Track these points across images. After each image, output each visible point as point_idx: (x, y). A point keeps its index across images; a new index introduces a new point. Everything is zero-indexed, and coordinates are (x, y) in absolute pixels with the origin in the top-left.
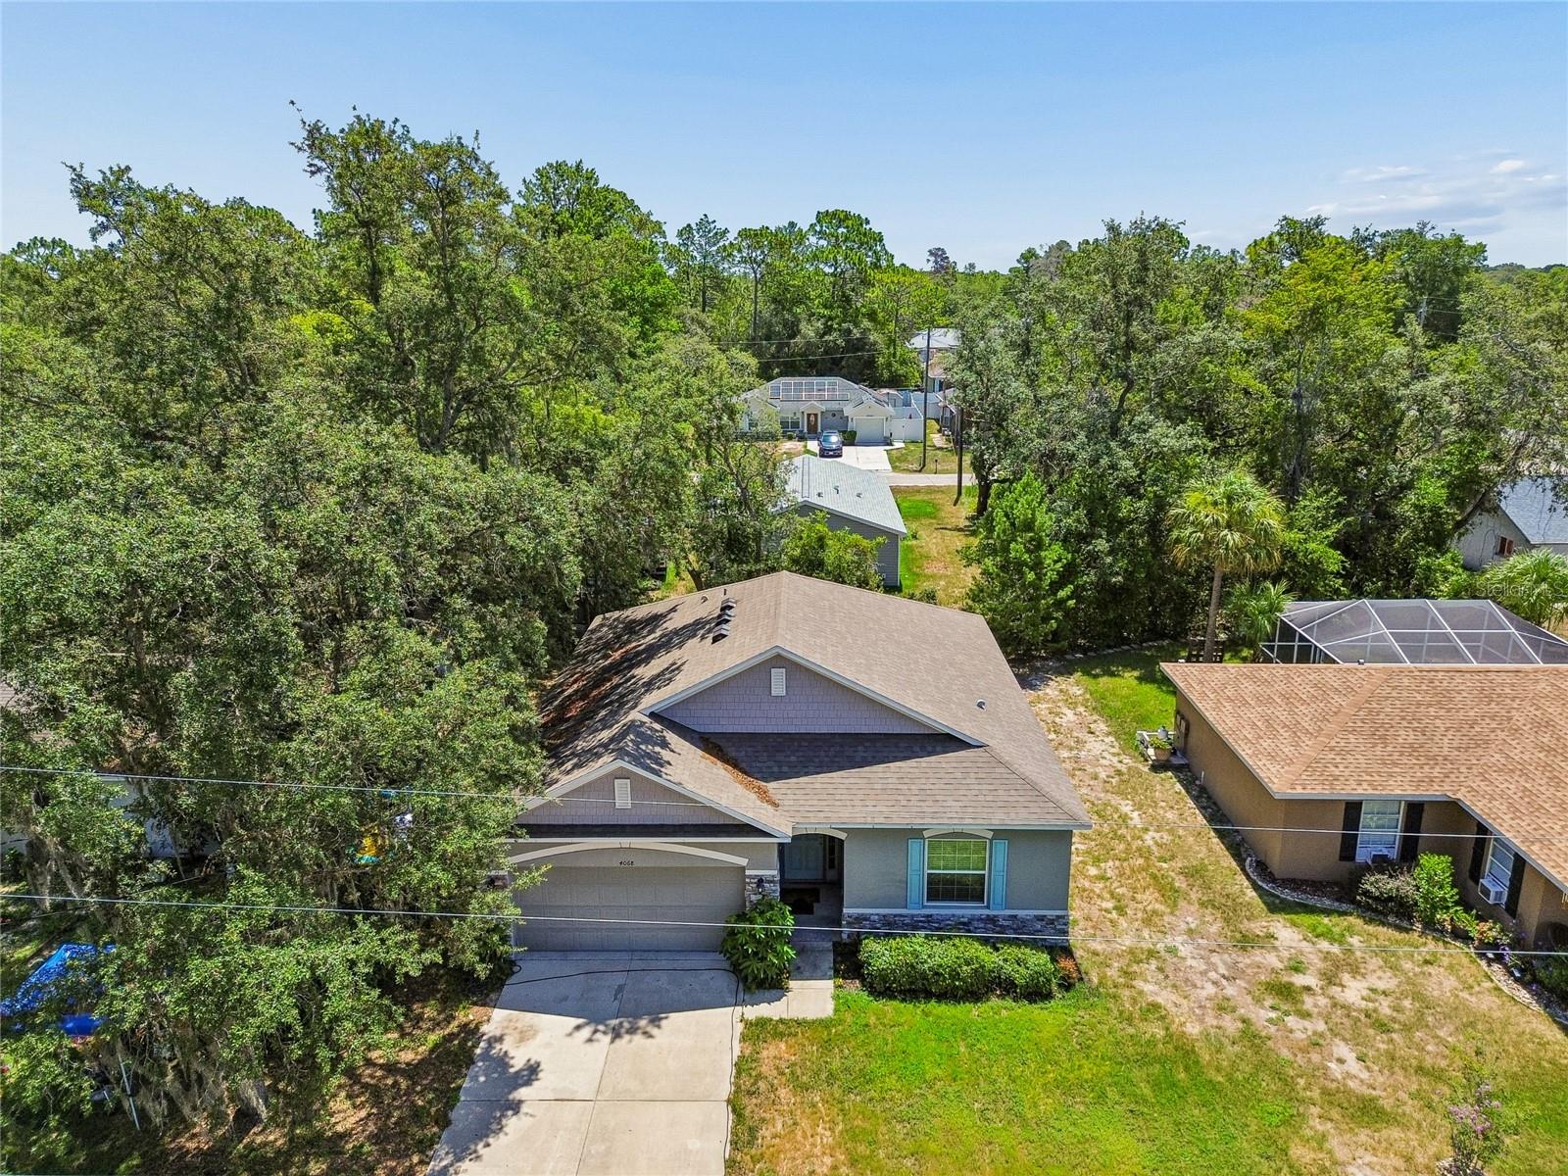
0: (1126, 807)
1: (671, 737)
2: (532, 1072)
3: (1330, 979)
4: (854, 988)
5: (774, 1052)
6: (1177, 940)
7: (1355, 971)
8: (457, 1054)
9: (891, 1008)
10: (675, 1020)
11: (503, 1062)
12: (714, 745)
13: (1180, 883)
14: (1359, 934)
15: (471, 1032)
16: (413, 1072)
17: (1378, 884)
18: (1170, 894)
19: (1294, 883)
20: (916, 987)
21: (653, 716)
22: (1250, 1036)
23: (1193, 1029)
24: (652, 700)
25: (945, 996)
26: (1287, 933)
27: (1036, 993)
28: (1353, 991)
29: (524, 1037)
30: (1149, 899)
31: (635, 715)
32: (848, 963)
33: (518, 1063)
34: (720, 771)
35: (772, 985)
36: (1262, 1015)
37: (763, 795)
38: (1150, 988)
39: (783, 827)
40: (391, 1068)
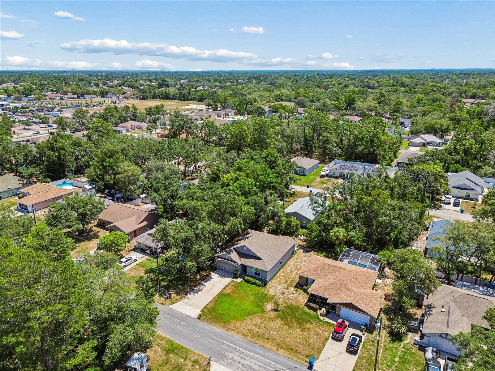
1: (234, 251)
2: (213, 279)
4: (243, 280)
5: (233, 283)
6: (280, 286)
7: (294, 294)
8: (208, 275)
9: (245, 283)
10: (227, 278)
12: (238, 253)
13: (289, 282)
14: (300, 291)
15: (210, 274)
16: (204, 276)
17: (305, 287)
18: (286, 282)
19: (300, 285)
20: (248, 282)
21: (234, 249)
22: (275, 295)
23: (270, 293)
24: (235, 247)
25: (251, 283)
27: (259, 286)
29: (214, 276)
30: (283, 282)
31: (232, 248)
32: (244, 278)
33: (212, 277)
34: (237, 256)
36: (278, 294)
37: (240, 260)
38: (271, 289)
39: (240, 263)
40: (203, 275)
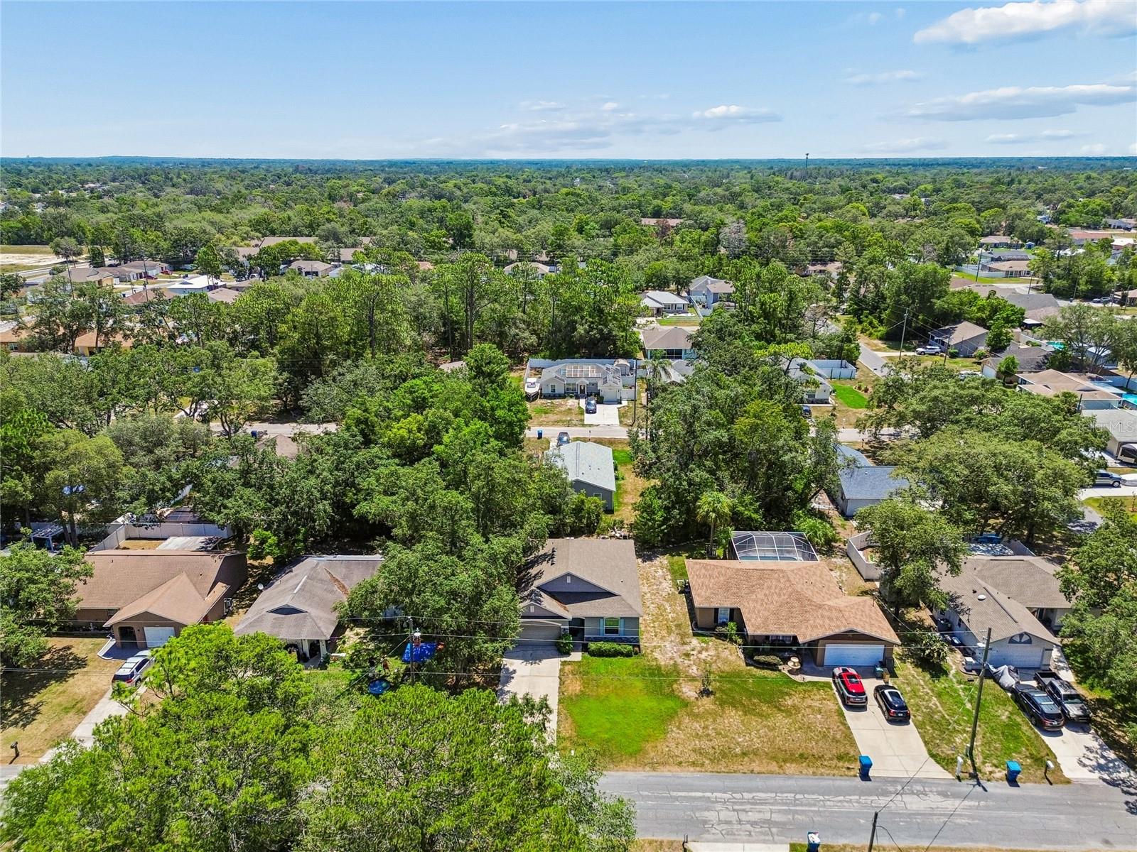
0: (667, 606)
1: (542, 593)
2: (514, 671)
3: (700, 652)
4: (586, 654)
5: (568, 668)
6: (667, 644)
7: (707, 650)
8: (498, 668)
9: (594, 658)
10: (545, 661)
11: (508, 669)
12: (553, 595)
13: (674, 628)
14: (713, 641)
15: (499, 663)
16: (489, 671)
17: (720, 629)
18: (669, 631)
19: (702, 629)
20: (600, 654)
21: (537, 588)
22: (675, 665)
23: (663, 663)
24: (537, 582)
25: (607, 656)
26: (695, 642)
27: (628, 655)
28: (704, 655)
29: (511, 664)
30: (664, 633)
31: (533, 587)
32: (585, 649)
33: (511, 669)
34: (555, 602)
35: (567, 654)
36: (679, 660)
37: (565, 608)
38: (656, 655)
39: (570, 617)
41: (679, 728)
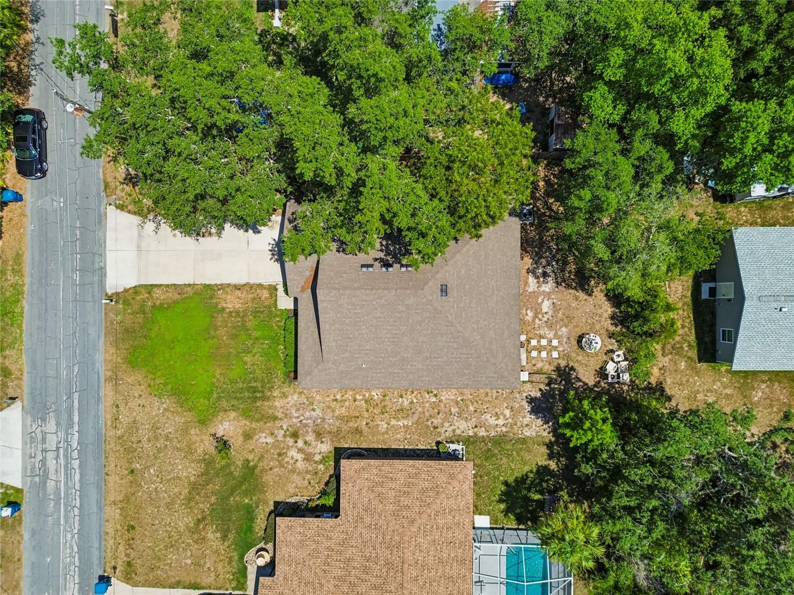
0: (406, 422)
3: (301, 451)
5: (265, 294)
6: (320, 413)
22: (276, 418)
28: (296, 455)
36: (284, 425)
41: (166, 410)
